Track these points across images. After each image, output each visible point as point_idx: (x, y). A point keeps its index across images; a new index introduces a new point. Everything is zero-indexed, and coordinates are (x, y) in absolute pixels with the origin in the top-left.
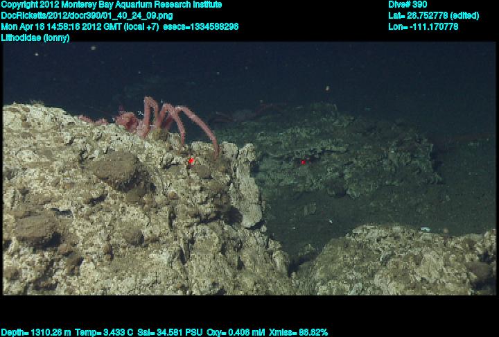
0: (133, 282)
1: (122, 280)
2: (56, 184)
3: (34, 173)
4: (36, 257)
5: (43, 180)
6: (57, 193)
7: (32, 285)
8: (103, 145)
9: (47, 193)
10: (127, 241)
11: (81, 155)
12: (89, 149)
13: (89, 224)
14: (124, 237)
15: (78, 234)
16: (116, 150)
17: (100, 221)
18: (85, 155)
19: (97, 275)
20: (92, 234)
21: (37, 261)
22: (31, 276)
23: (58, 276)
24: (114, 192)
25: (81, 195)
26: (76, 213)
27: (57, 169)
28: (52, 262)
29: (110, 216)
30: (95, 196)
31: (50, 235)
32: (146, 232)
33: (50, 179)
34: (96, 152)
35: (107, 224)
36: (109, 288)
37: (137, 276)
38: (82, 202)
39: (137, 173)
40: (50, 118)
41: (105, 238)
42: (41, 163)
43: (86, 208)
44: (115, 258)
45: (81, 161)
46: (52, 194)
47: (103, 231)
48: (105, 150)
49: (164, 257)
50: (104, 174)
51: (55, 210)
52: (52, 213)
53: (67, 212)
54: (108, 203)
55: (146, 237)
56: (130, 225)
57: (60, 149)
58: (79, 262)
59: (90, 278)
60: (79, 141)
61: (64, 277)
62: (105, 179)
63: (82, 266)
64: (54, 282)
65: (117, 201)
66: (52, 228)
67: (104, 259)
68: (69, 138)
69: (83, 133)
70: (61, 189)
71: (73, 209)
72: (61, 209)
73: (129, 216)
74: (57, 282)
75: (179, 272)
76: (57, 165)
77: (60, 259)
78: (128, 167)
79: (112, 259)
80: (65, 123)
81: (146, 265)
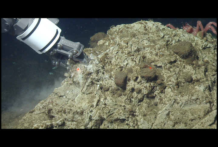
0: (188, 98)
1: (183, 96)
2: (157, 55)
3: (148, 50)
4: (148, 85)
5: (151, 53)
6: (157, 58)
7: (146, 96)
8: (177, 38)
9: (153, 58)
10: (185, 80)
11: (167, 42)
12: (170, 40)
13: (169, 72)
14: (184, 78)
15: (165, 76)
16: (182, 41)
17: (174, 71)
18: (169, 43)
19: (172, 94)
20: (170, 76)
21: (148, 86)
22: (146, 92)
23: (156, 93)
24: (181, 59)
25: (167, 60)
26: (164, 67)
27: (157, 48)
28: (154, 87)
29: (178, 69)
30: (172, 60)
31: (153, 76)
32: (194, 77)
33: (154, 52)
34: (174, 41)
35: (177, 72)
36: (177, 100)
37: (189, 96)
38: (167, 63)
39: (191, 51)
40: (155, 26)
41: (176, 78)
42: (151, 46)
43: (168, 65)
44: (180, 87)
45: (167, 45)
46: (155, 58)
47: (175, 75)
48: (177, 40)
49: (202, 88)
50: (177, 51)
51: (156, 66)
52: (155, 67)
53: (160, 67)
54: (178, 64)
55: (194, 79)
56: (187, 74)
57: (159, 40)
58: (165, 88)
59: (169, 95)
60: (167, 37)
61: (159, 94)
62: (177, 53)
63: (166, 89)
64: (154, 95)
65: (182, 63)
66: (154, 73)
67: (175, 87)
68: (163, 35)
69: (168, 33)
70: (158, 57)
71: (163, 66)
72: (158, 65)
73: (187, 69)
74: (156, 95)
75: (208, 95)
76: (157, 46)
77: (157, 86)
78: (187, 48)
79: (178, 87)
80: (161, 28)
81: (193, 91)
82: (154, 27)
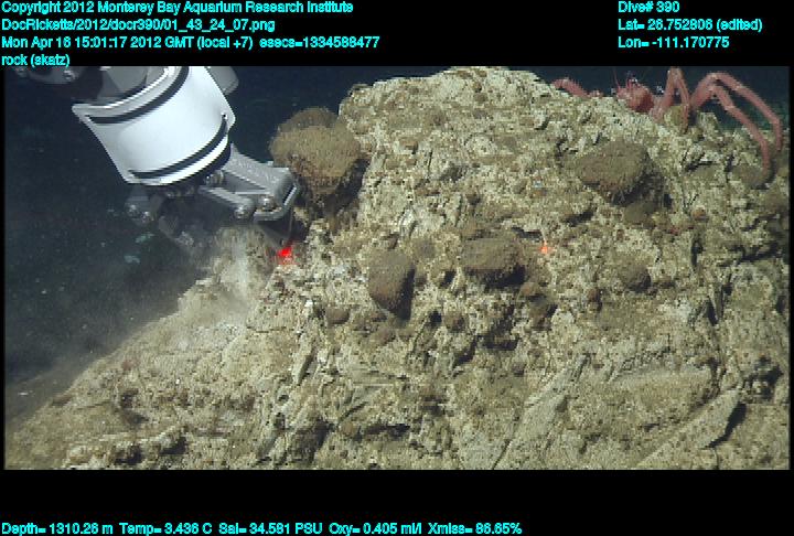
0: (632, 347)
1: (615, 342)
2: (521, 190)
3: (489, 172)
4: (490, 300)
5: (501, 183)
6: (521, 204)
7: (482, 340)
8: (593, 131)
9: (507, 203)
10: (623, 284)
11: (558, 145)
12: (570, 138)
13: (567, 254)
14: (619, 276)
15: (550, 268)
16: (613, 139)
17: (584, 250)
18: (564, 146)
19: (576, 332)
20: (570, 269)
21: (490, 305)
22: (482, 327)
23: (519, 329)
24: (607, 205)
25: (557, 209)
26: (548, 235)
27: (522, 167)
28: (512, 308)
29: (598, 242)
30: (577, 211)
31: (509, 269)
32: (655, 272)
33: (512, 182)
34: (582, 142)
35: (594, 255)
36: (595, 354)
37: (638, 339)
38: (557, 220)
39: (646, 177)
40: (515, 87)
41: (590, 277)
42: (499, 158)
43: (563, 229)
44: (605, 309)
45: (558, 155)
46: (514, 204)
47: (587, 266)
48: (594, 138)
49: (683, 311)
50: (595, 177)
51: (518, 230)
52: (514, 234)
53: (536, 234)
54: (597, 223)
55: (654, 279)
56: (630, 258)
57: (529, 135)
58: (551, 312)
59: (567, 336)
60: (556, 124)
61: (528, 332)
62: (594, 185)
63: (555, 316)
64: (513, 338)
65: (611, 220)
66: (513, 257)
67: (588, 308)
68: (542, 119)
69: (563, 111)
70: (527, 198)
71: (544, 230)
72: (526, 229)
73: (629, 244)
74: (518, 338)
75: (706, 337)
76: (523, 160)
77: (522, 305)
78: (631, 167)
79: (599, 309)
80: (536, 95)
81: (653, 322)
82: (512, 87)
